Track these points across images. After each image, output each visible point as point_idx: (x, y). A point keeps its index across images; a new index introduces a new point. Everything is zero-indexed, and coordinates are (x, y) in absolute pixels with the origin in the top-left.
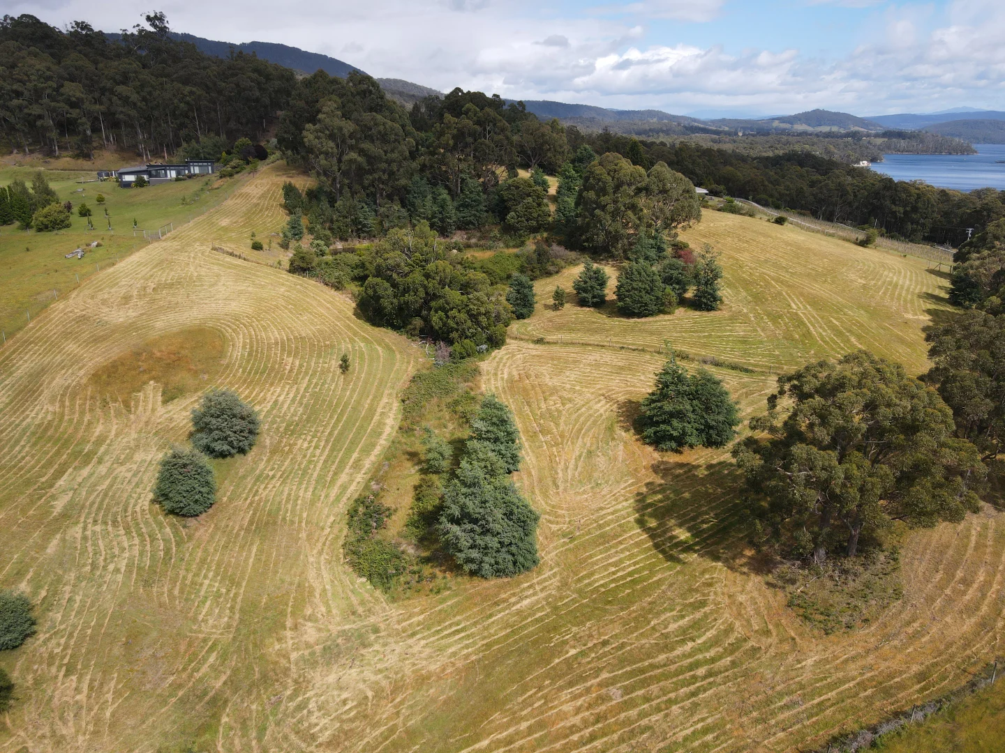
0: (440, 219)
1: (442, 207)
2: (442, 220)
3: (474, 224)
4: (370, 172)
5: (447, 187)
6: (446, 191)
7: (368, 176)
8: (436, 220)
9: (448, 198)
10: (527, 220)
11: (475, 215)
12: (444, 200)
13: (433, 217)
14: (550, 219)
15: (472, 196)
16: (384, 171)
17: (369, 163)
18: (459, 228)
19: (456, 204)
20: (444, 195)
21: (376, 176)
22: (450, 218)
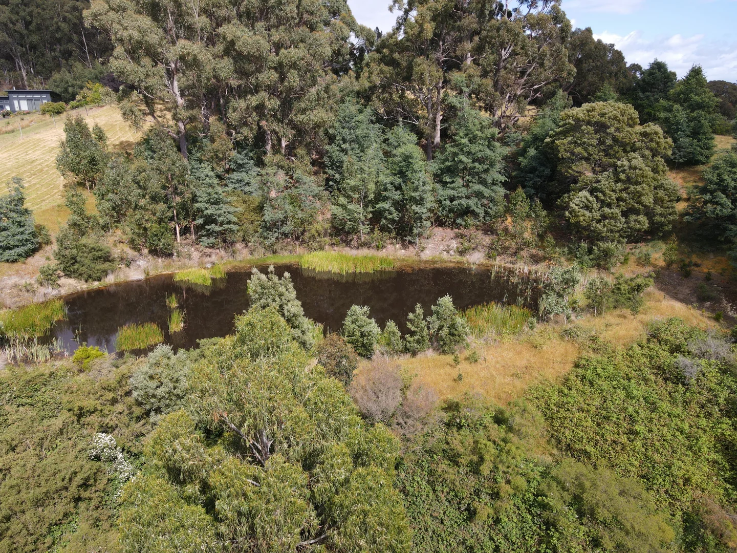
0: (396, 204)
1: (402, 174)
2: (400, 206)
3: (475, 215)
4: (242, 92)
5: (415, 129)
6: (414, 137)
7: (234, 103)
8: (386, 205)
9: (417, 152)
10: (625, 214)
11: (479, 195)
12: (407, 158)
13: (379, 198)
14: (681, 206)
15: (474, 148)
16: (272, 90)
17: (242, 73)
18: (440, 223)
19: (434, 166)
20: (409, 145)
21: (254, 101)
22: (420, 202)
